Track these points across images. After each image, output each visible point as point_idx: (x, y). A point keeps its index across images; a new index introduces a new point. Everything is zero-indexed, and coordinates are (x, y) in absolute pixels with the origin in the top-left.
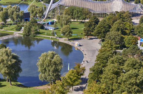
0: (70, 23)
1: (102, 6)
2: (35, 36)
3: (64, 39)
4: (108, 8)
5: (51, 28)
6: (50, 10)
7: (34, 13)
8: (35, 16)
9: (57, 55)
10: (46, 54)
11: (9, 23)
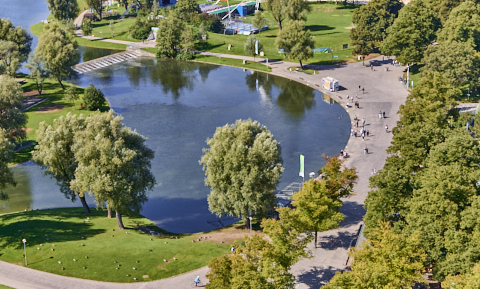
2: (193, 58)
3: (286, 64)
5: (245, 29)
9: (263, 134)
10: (229, 131)
11: (111, 11)
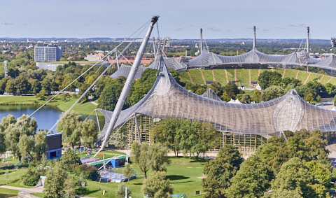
0: (165, 163)
1: (250, 114)
4: (266, 122)
5: (117, 177)
6: (116, 126)
7: (72, 135)
8: (75, 143)
11: (7, 162)
